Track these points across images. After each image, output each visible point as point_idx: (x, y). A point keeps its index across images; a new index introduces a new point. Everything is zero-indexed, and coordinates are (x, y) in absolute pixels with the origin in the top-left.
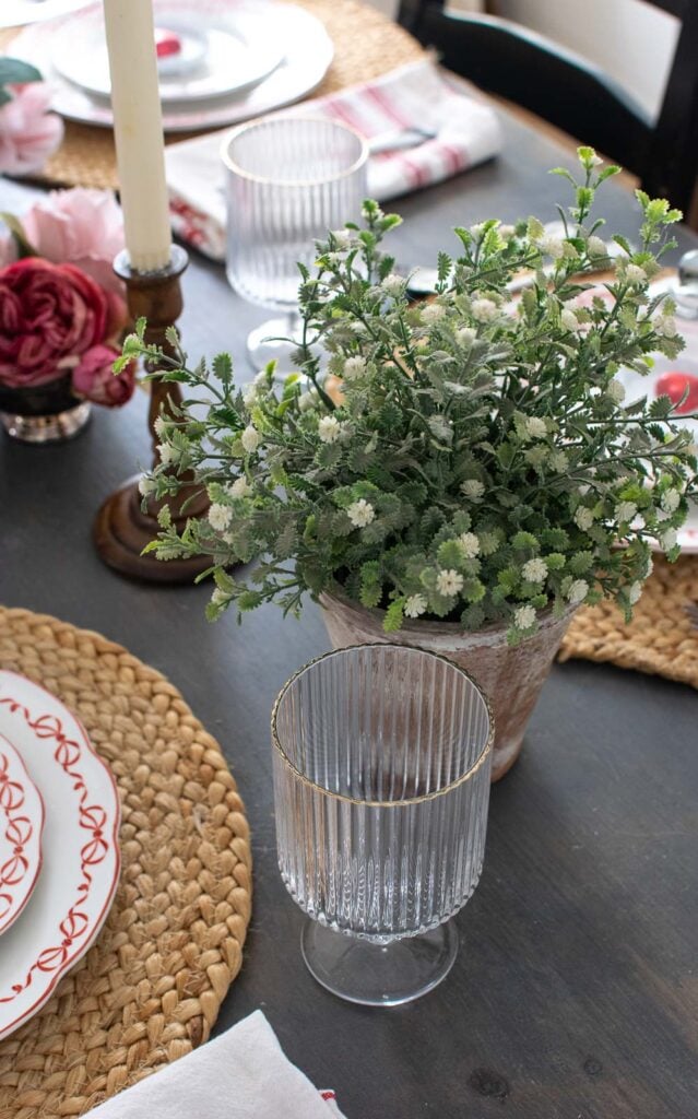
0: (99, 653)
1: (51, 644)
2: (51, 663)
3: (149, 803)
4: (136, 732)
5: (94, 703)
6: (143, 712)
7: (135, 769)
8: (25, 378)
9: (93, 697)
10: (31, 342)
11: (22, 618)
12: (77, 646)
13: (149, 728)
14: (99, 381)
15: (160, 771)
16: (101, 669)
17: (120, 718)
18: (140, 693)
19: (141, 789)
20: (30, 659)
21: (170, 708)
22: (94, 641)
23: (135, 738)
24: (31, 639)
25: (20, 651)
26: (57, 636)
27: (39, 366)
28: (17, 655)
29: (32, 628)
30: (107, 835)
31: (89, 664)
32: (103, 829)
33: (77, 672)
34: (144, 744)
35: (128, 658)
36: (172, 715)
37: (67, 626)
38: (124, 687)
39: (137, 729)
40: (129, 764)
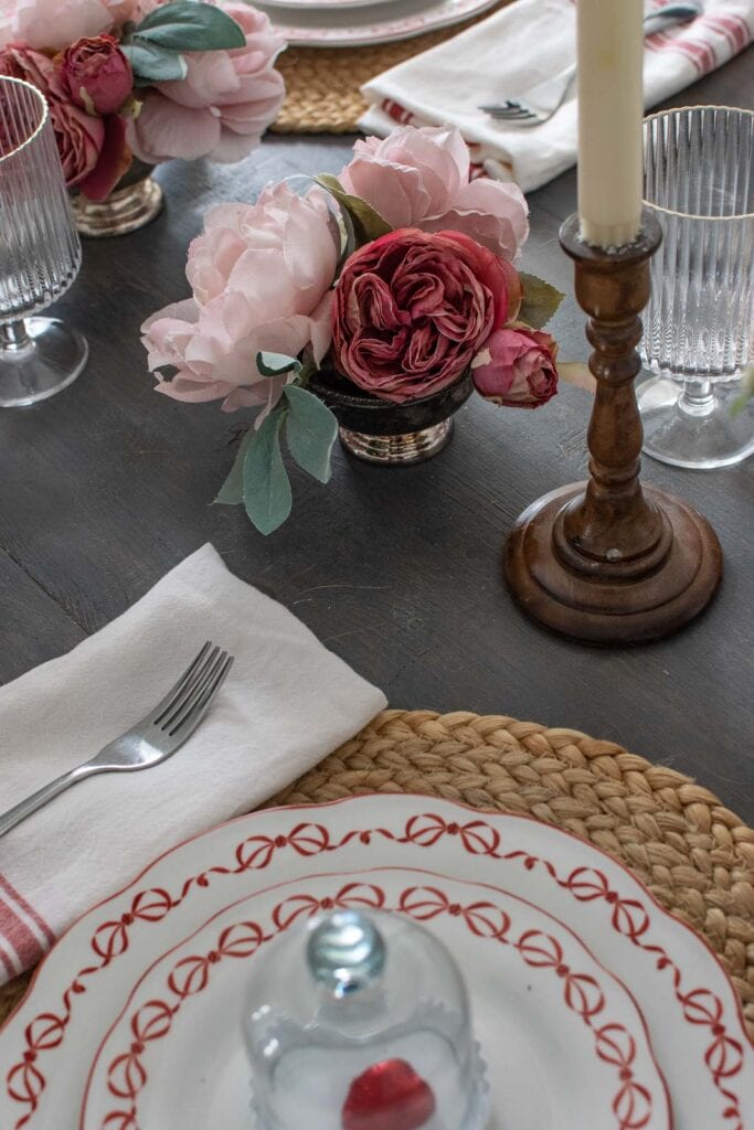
0: (589, 759)
1: (519, 756)
2: (531, 782)
3: (743, 962)
4: (684, 864)
5: (612, 830)
6: (682, 832)
7: (704, 916)
8: (418, 389)
9: (607, 821)
10: (420, 338)
11: (466, 724)
12: (555, 752)
13: (698, 852)
14: (520, 376)
15: (738, 915)
16: (602, 780)
17: (654, 846)
18: (664, 805)
19: (724, 945)
20: (502, 783)
21: (714, 820)
22: (576, 742)
23: (683, 872)
24: (491, 752)
25: (483, 772)
26: (522, 741)
27: (435, 369)
28: (483, 779)
29: (486, 736)
30: (733, 1028)
31: (579, 774)
32: (723, 1021)
33: (570, 790)
34: (700, 877)
35: (631, 759)
36: (719, 829)
37: (529, 726)
38: (642, 801)
39: (684, 858)
40: (694, 911)
